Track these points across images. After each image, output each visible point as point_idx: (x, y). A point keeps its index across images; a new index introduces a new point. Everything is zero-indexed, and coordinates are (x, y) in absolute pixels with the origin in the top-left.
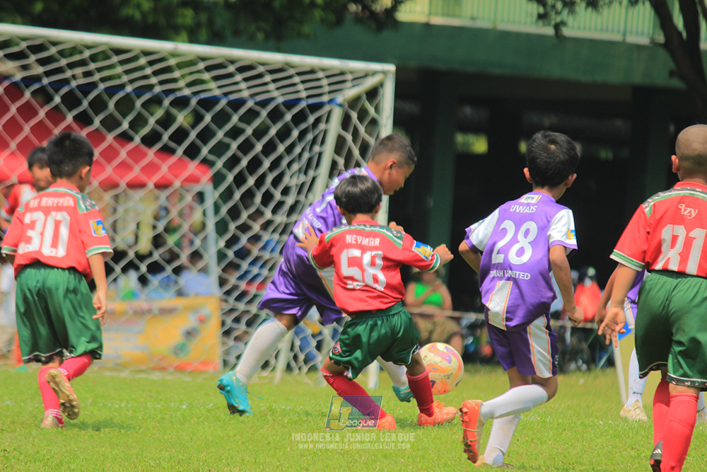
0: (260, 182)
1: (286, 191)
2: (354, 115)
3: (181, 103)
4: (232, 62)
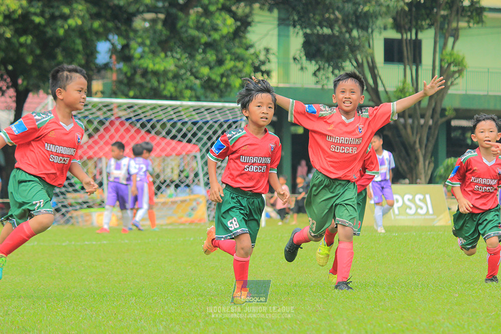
4: (204, 107)
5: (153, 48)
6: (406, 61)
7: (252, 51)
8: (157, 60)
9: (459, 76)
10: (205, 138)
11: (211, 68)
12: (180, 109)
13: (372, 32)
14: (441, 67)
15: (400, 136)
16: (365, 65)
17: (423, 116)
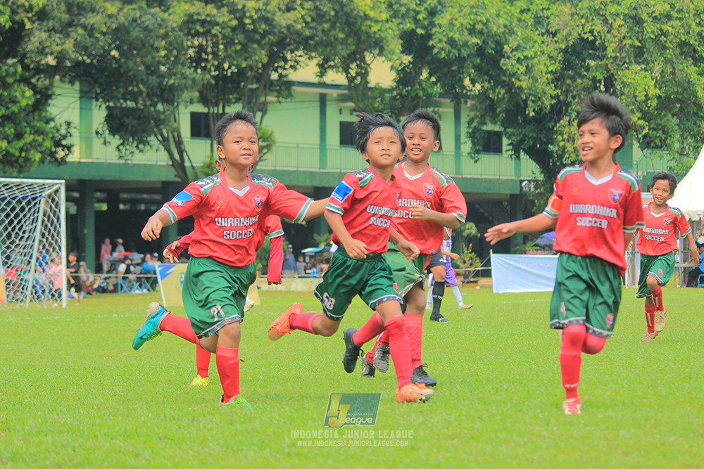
0: (13, 229)
1: (24, 232)
2: (50, 201)
7: (52, 124)
9: (268, 151)
11: (9, 142)
13: (178, 105)
16: (171, 139)
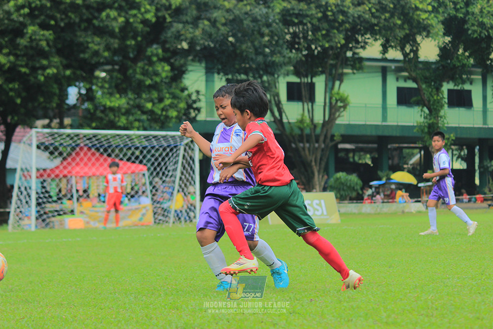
0: (161, 169)
1: (169, 171)
2: (187, 148)
3: (137, 148)
4: (151, 135)
5: (110, 91)
6: (304, 99)
7: (186, 93)
8: (113, 99)
9: (344, 110)
10: (153, 159)
11: (154, 104)
12: (134, 137)
13: (278, 77)
14: (331, 103)
15: (300, 157)
16: (273, 102)
17: (317, 141)
